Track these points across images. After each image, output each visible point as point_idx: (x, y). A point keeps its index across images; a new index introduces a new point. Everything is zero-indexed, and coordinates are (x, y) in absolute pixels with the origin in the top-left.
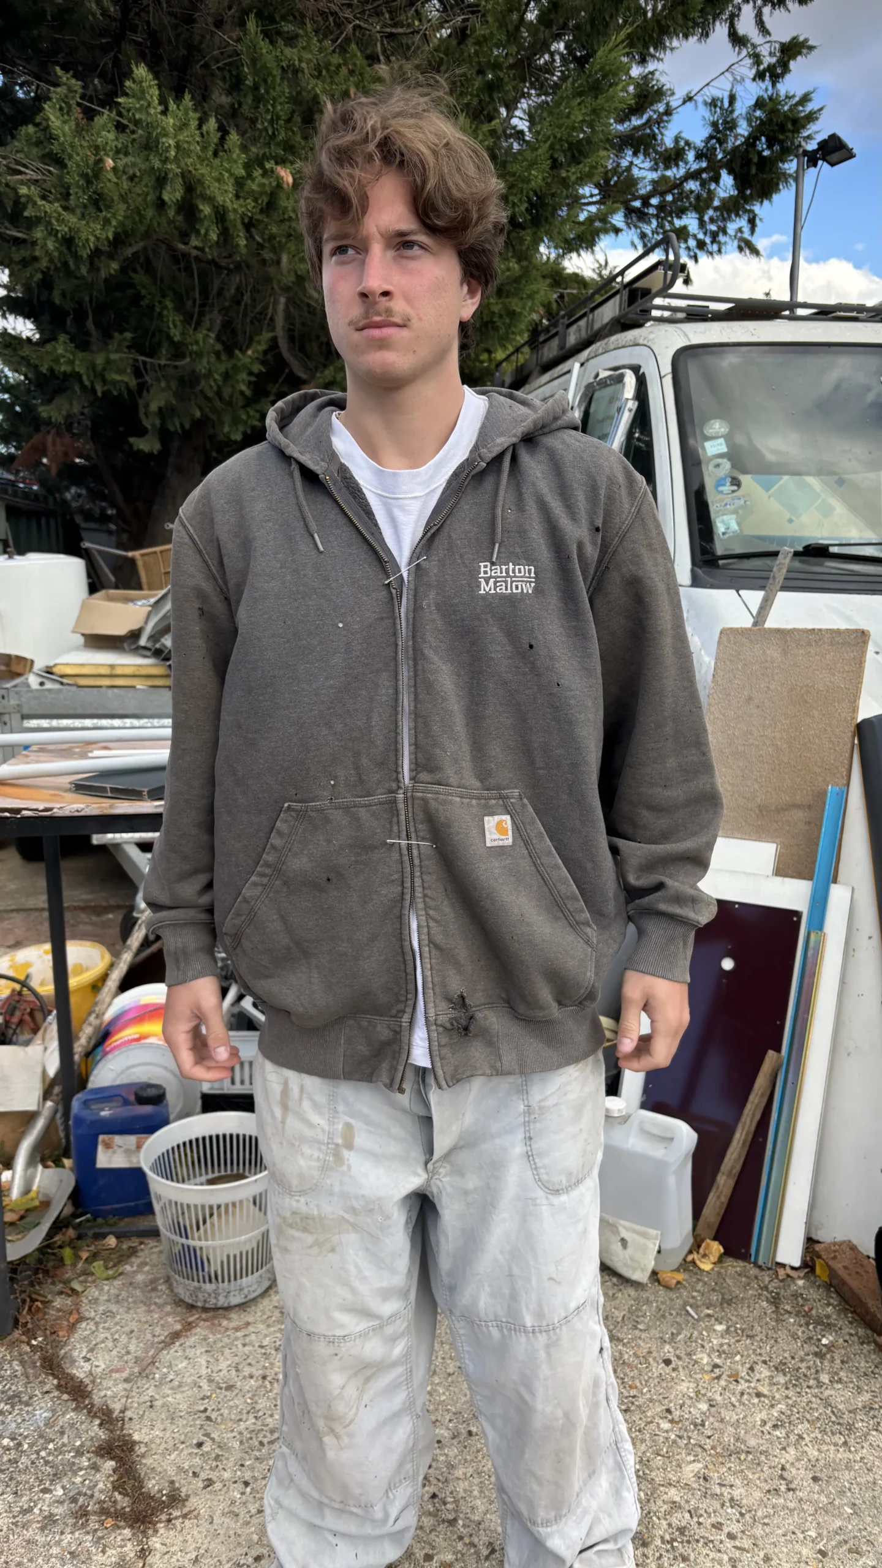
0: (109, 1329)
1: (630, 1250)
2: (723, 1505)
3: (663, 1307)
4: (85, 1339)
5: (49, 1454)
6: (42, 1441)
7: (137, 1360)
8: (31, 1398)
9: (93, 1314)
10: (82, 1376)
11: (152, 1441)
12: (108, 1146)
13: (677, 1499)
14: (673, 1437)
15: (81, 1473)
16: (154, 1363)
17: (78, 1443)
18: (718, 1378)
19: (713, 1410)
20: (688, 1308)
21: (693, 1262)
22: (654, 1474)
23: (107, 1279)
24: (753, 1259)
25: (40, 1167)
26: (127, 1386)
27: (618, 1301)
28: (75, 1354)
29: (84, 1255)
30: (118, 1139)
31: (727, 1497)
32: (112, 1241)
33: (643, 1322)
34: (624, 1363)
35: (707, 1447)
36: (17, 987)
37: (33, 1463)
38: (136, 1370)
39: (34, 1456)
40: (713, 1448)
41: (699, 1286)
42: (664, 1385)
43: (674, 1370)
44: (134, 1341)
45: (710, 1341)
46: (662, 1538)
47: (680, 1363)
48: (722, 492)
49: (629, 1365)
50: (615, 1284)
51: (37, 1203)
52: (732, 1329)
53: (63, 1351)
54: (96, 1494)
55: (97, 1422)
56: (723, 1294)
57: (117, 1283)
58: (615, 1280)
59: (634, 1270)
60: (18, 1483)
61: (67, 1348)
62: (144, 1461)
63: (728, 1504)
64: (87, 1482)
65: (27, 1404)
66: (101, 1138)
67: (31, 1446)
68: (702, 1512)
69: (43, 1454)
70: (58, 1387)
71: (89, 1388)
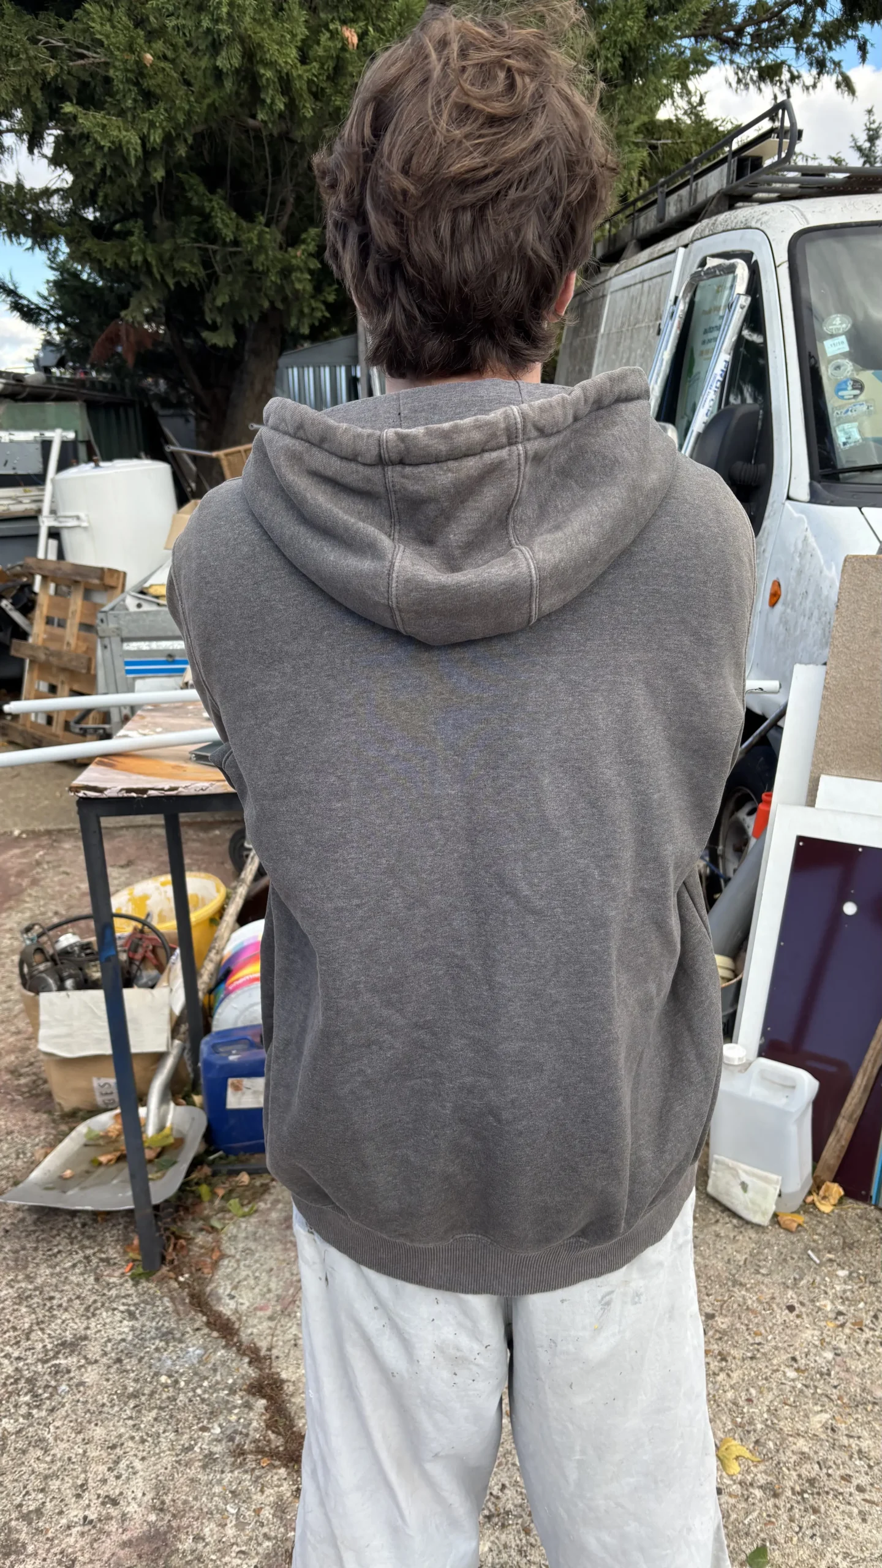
0: (249, 1266)
1: (750, 1194)
2: (851, 1457)
3: (784, 1251)
4: (228, 1277)
5: (205, 1392)
6: (196, 1378)
7: (279, 1298)
8: (183, 1335)
9: (233, 1252)
10: (229, 1313)
11: (299, 1380)
12: (237, 1088)
13: (806, 1449)
14: (799, 1386)
15: (236, 1411)
16: (295, 1301)
17: (230, 1381)
18: (842, 1325)
19: (838, 1359)
20: (810, 1252)
21: (813, 1203)
22: (782, 1423)
23: (244, 1216)
24: (873, 1202)
25: (172, 1105)
26: (272, 1324)
27: (739, 1244)
28: (221, 1291)
29: (221, 1192)
30: (246, 1082)
31: (855, 1448)
32: (245, 1178)
33: (765, 1266)
34: (748, 1309)
35: (834, 1397)
36: (140, 926)
37: (190, 1401)
38: (279, 1308)
39: (190, 1394)
40: (840, 1398)
41: (820, 1229)
42: (789, 1331)
43: (798, 1316)
44: (274, 1279)
45: (833, 1288)
46: (793, 1489)
47: (803, 1310)
48: (842, 397)
49: (753, 1311)
50: (735, 1226)
51: (171, 1140)
52: (855, 1275)
53: (208, 1289)
54: (251, 1433)
55: (247, 1360)
56: (844, 1238)
57: (254, 1220)
58: (735, 1221)
59: (755, 1212)
60: (178, 1421)
61: (213, 1285)
62: (293, 1400)
63: (856, 1456)
64: (242, 1420)
65: (181, 1341)
66: (230, 1081)
67: (187, 1383)
68: (831, 1463)
69: (199, 1391)
70: (208, 1324)
71: (236, 1326)
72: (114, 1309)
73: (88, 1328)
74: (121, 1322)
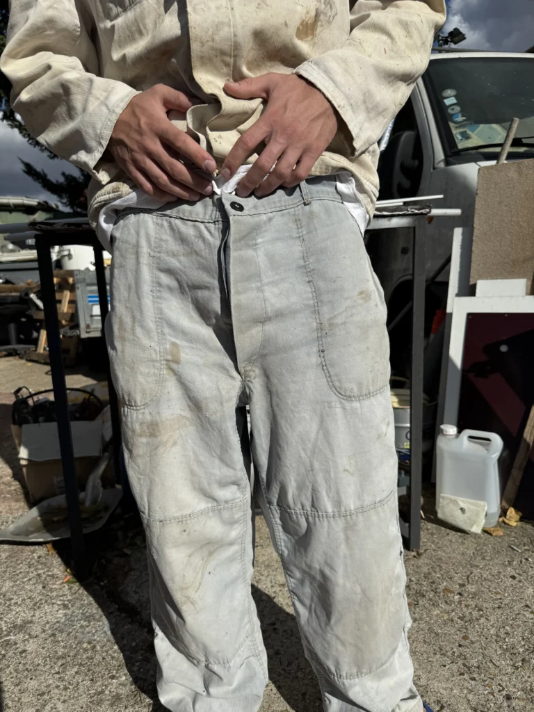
1: (468, 514)
3: (496, 547)
8: (101, 616)
20: (513, 547)
21: (503, 522)
25: (102, 489)
27: (466, 545)
33: (487, 556)
39: (104, 654)
41: (513, 535)
42: (517, 590)
47: (522, 578)
49: (490, 581)
50: (460, 536)
51: (100, 507)
59: (472, 526)
60: (94, 673)
61: (124, 586)
65: (99, 621)
67: (102, 647)
69: (110, 652)
73: (34, 616)
74: (57, 611)
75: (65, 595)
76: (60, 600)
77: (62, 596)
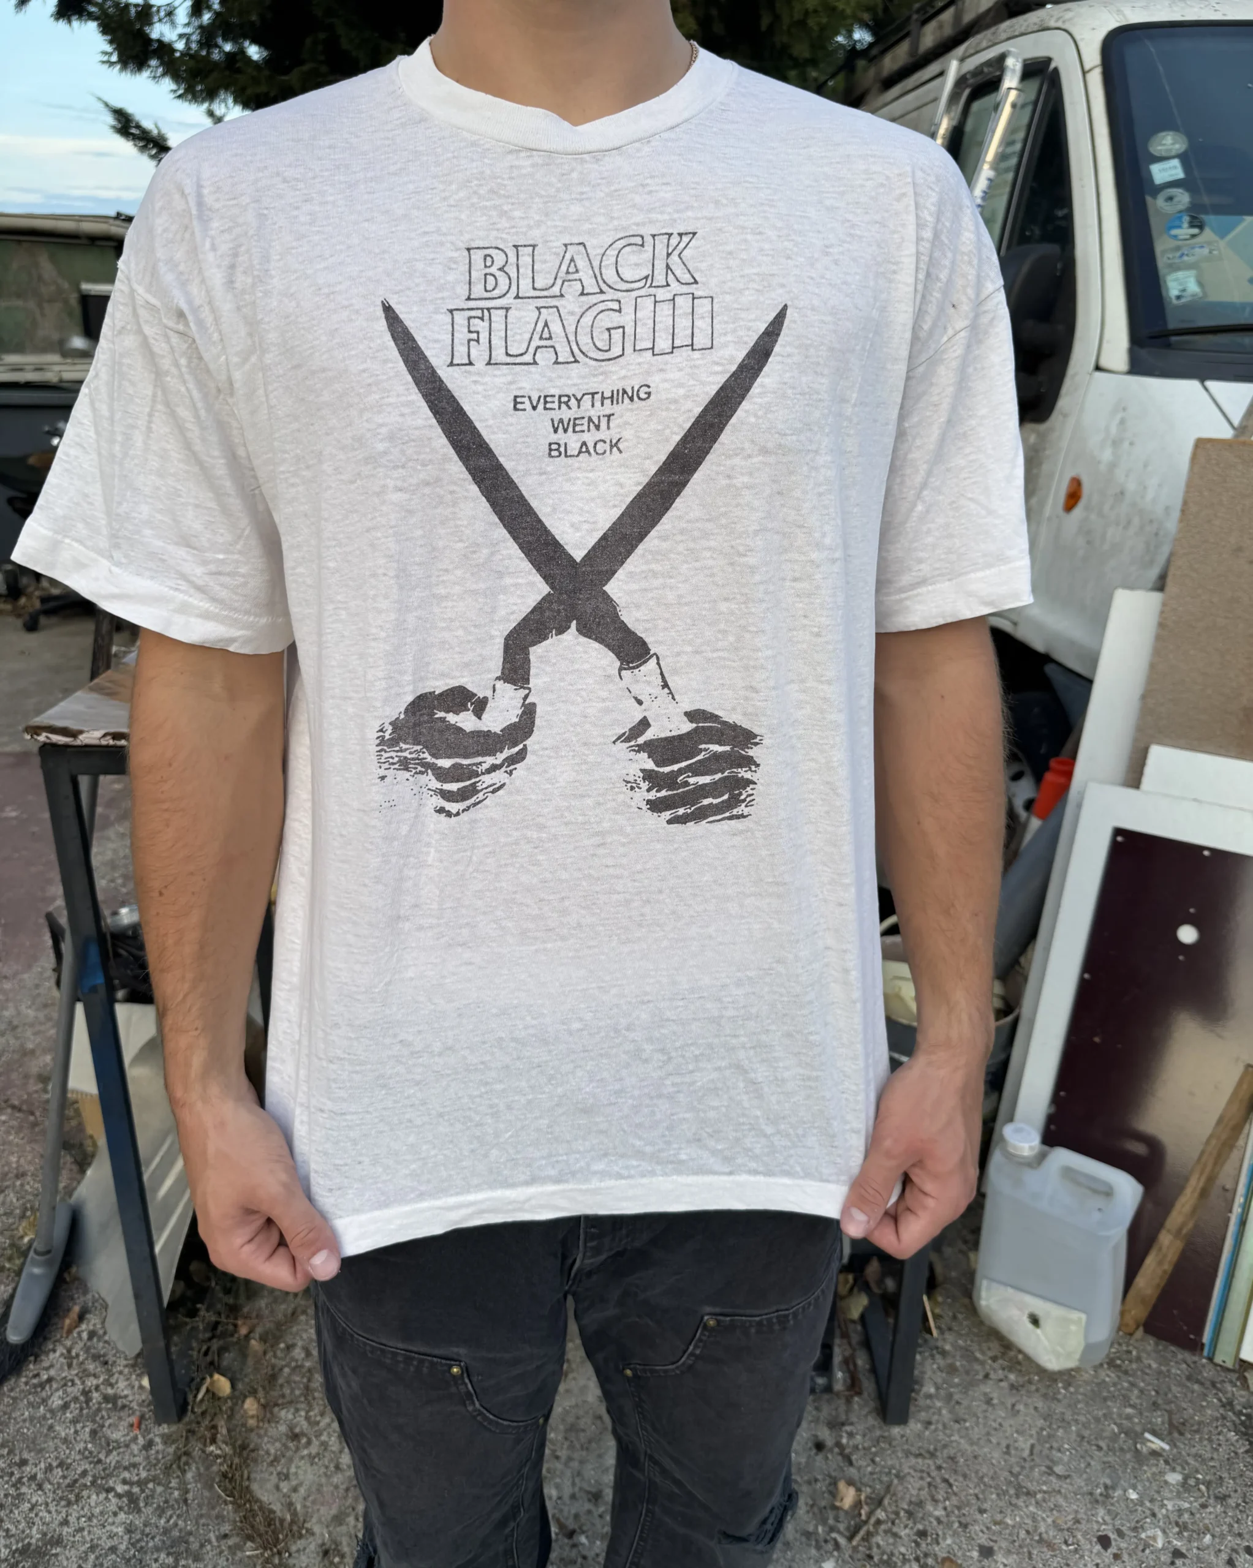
27: (1020, 1419)
33: (1060, 1460)
34: (1041, 1541)
43: (1116, 1557)
47: (1123, 1545)
48: (1175, 237)
49: (1050, 1546)
50: (1013, 1387)
61: (257, 1456)
70: (242, 1526)
72: (109, 1490)
74: (115, 1514)
75: (135, 1465)
76: (125, 1482)
77: (126, 1468)
